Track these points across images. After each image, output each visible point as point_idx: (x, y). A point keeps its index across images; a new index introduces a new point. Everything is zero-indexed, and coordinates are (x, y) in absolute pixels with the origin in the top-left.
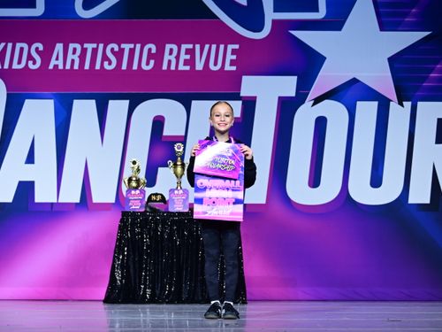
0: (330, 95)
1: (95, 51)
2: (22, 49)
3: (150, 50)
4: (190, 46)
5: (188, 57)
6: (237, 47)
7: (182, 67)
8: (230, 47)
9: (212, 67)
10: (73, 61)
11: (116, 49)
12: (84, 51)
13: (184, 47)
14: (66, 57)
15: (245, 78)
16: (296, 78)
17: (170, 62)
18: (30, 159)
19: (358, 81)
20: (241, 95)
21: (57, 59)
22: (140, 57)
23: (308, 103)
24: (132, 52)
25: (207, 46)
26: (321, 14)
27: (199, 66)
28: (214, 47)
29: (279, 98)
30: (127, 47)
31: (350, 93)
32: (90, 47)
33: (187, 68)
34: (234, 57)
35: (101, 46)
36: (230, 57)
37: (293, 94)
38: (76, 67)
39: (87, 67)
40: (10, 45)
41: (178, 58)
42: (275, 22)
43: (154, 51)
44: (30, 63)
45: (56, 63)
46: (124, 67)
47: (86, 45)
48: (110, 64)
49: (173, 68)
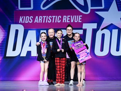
0: (106, 28)
1: (46, 18)
2: (28, 18)
3: (60, 17)
4: (70, 16)
5: (69, 19)
6: (81, 16)
7: (68, 22)
8: (80, 16)
9: (75, 21)
10: (40, 21)
11: (51, 17)
12: (43, 18)
13: (68, 16)
14: (39, 20)
15: (84, 24)
16: (97, 24)
17: (65, 20)
18: (30, 45)
19: (113, 24)
20: (83, 28)
21: (36, 20)
22: (57, 19)
23: (100, 30)
24: (55, 18)
25: (74, 16)
26: (103, 7)
27: (72, 21)
28: (76, 16)
29: (93, 29)
30: (54, 17)
31: (111, 27)
32: (44, 17)
33: (69, 22)
34: (81, 19)
35: (47, 17)
36: (80, 19)
37: (96, 28)
38: (41, 22)
39: (44, 22)
40: (25, 17)
41: (67, 19)
42: (91, 10)
43: (60, 18)
44: (30, 21)
45: (36, 21)
46: (53, 22)
47: (43, 17)
48: (50, 21)
49: (65, 22)
